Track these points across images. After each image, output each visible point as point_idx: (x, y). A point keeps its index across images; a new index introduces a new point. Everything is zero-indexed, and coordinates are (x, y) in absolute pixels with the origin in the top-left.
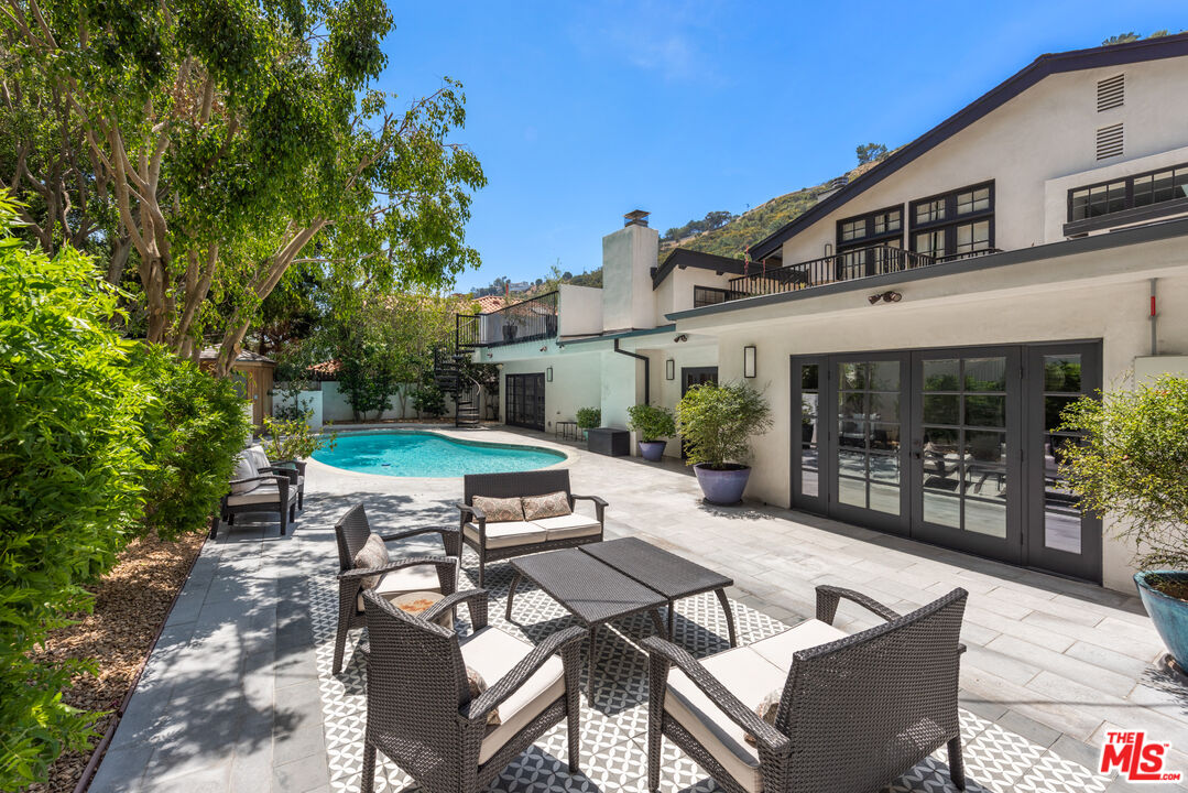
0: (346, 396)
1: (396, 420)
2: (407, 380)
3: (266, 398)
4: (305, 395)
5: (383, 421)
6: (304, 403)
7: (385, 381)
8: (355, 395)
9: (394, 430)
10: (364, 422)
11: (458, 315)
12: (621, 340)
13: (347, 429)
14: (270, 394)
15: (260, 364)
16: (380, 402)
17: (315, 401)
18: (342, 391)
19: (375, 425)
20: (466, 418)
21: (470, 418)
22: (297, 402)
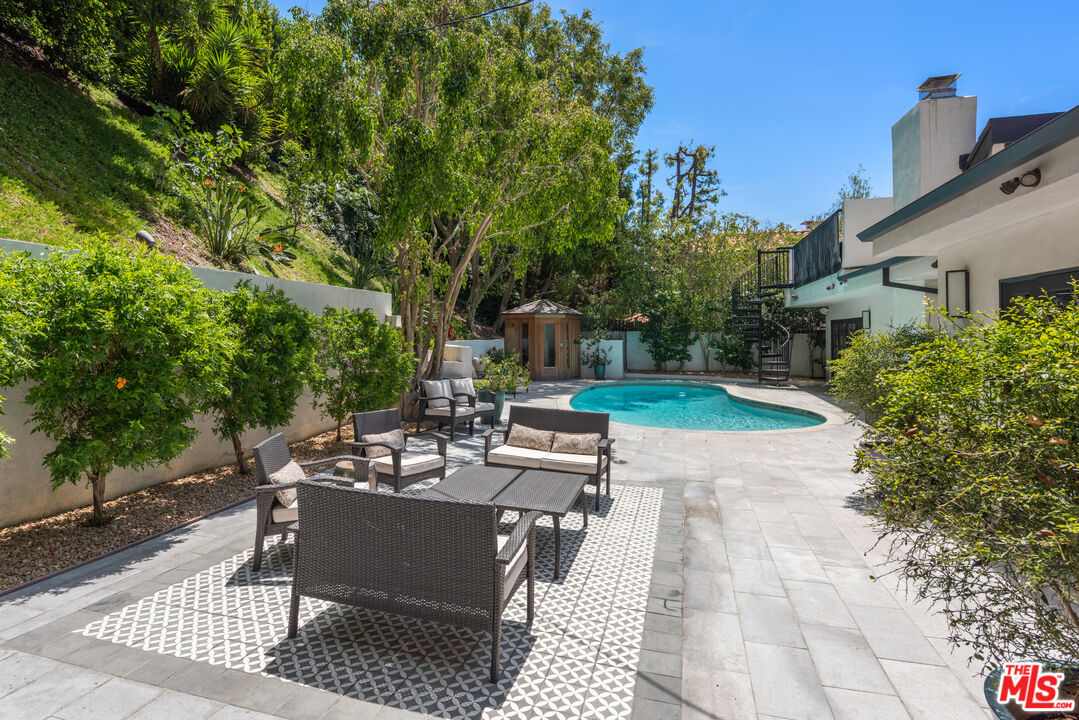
0: (646, 346)
1: (697, 373)
2: (709, 328)
3: (573, 347)
4: (604, 344)
5: (684, 373)
6: (603, 351)
7: (683, 329)
8: (656, 345)
9: (686, 382)
10: (665, 372)
11: (760, 252)
12: (893, 269)
13: (640, 379)
14: (577, 342)
15: (564, 316)
16: (678, 352)
17: (613, 349)
18: (643, 341)
19: (668, 376)
20: (771, 374)
21: (777, 374)
22: (597, 350)
